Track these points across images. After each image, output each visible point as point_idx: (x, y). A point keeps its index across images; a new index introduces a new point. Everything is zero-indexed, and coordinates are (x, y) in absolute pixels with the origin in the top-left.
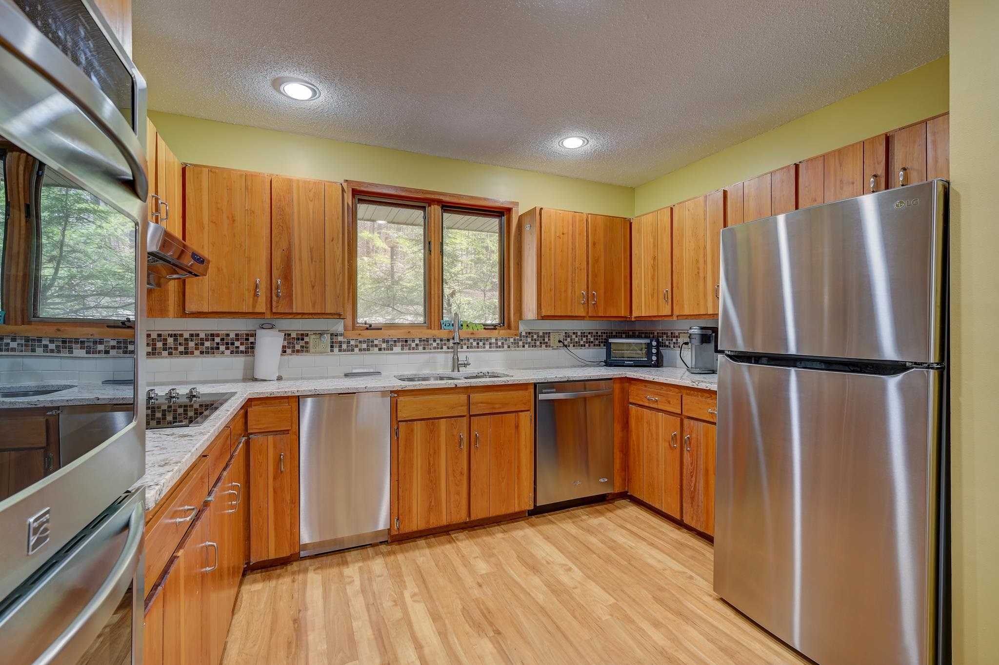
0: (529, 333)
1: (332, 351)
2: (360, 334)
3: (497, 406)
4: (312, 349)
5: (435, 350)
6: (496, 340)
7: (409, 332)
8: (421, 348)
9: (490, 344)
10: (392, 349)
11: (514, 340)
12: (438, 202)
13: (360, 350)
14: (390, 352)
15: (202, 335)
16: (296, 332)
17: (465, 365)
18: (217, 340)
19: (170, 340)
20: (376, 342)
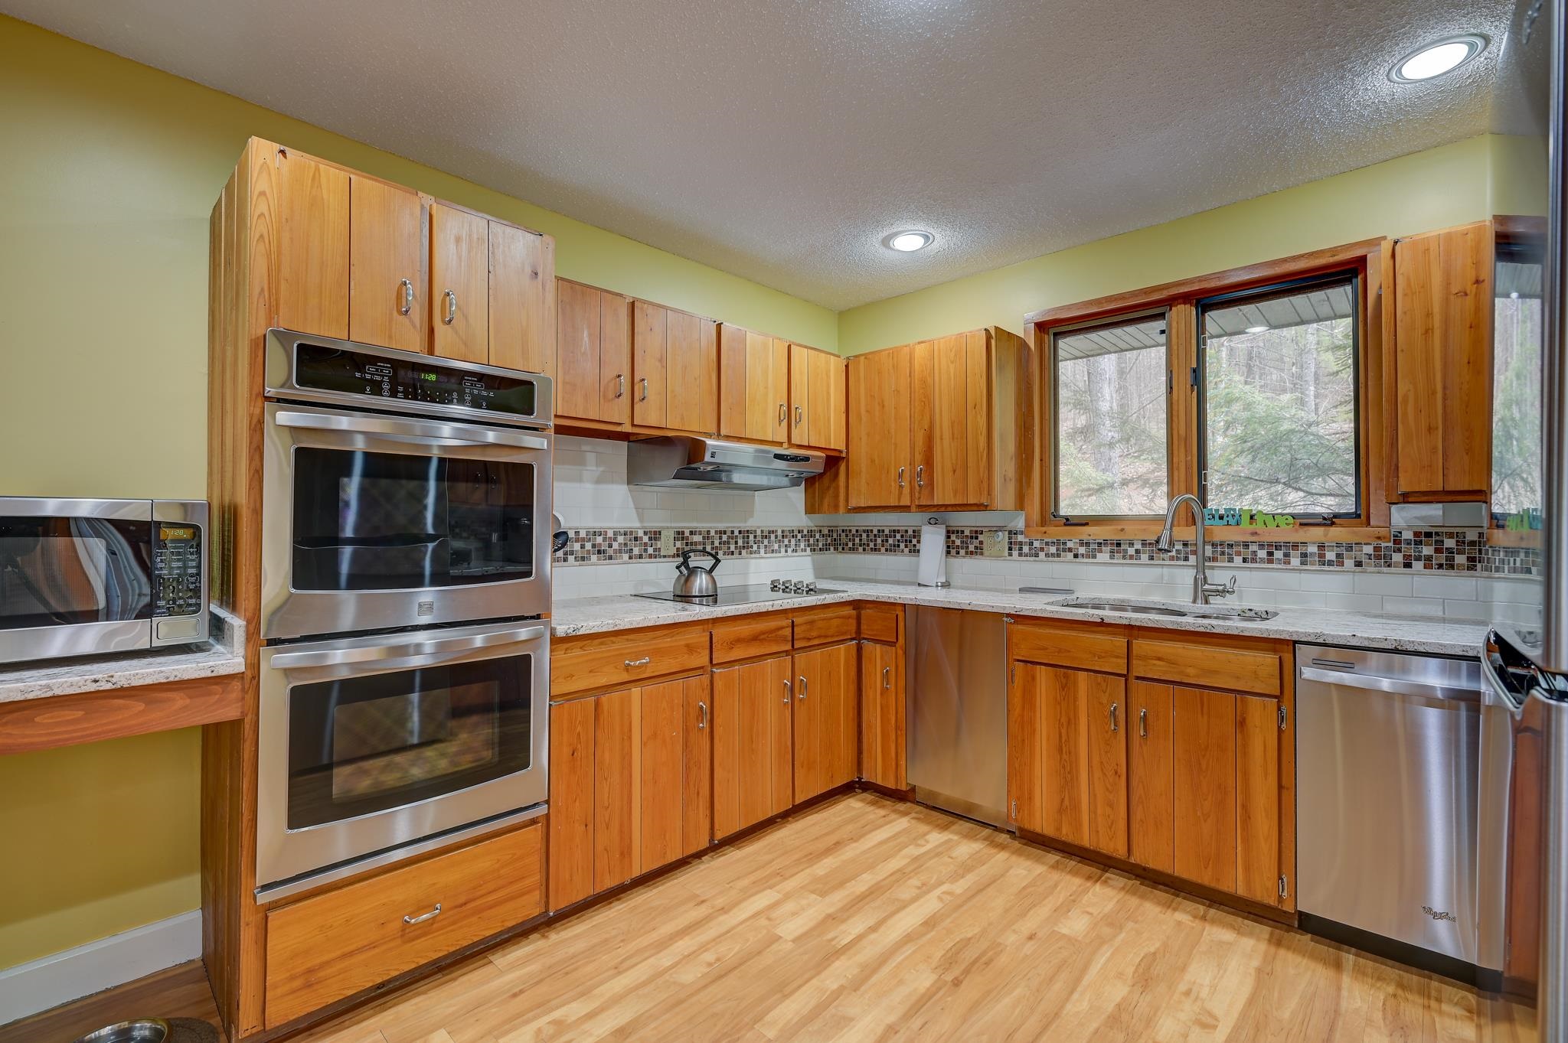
0: (1428, 535)
1: (1010, 555)
2: (1045, 533)
3: (1191, 671)
4: (985, 551)
5: (1172, 563)
6: (1322, 547)
7: (1122, 530)
8: (1144, 557)
9: (1304, 555)
10: (1094, 557)
11: (1377, 549)
12: (1185, 298)
13: (1047, 555)
14: (1091, 560)
15: (887, 532)
16: (969, 529)
17: (1223, 592)
18: (898, 536)
19: (864, 536)
20: (1070, 545)
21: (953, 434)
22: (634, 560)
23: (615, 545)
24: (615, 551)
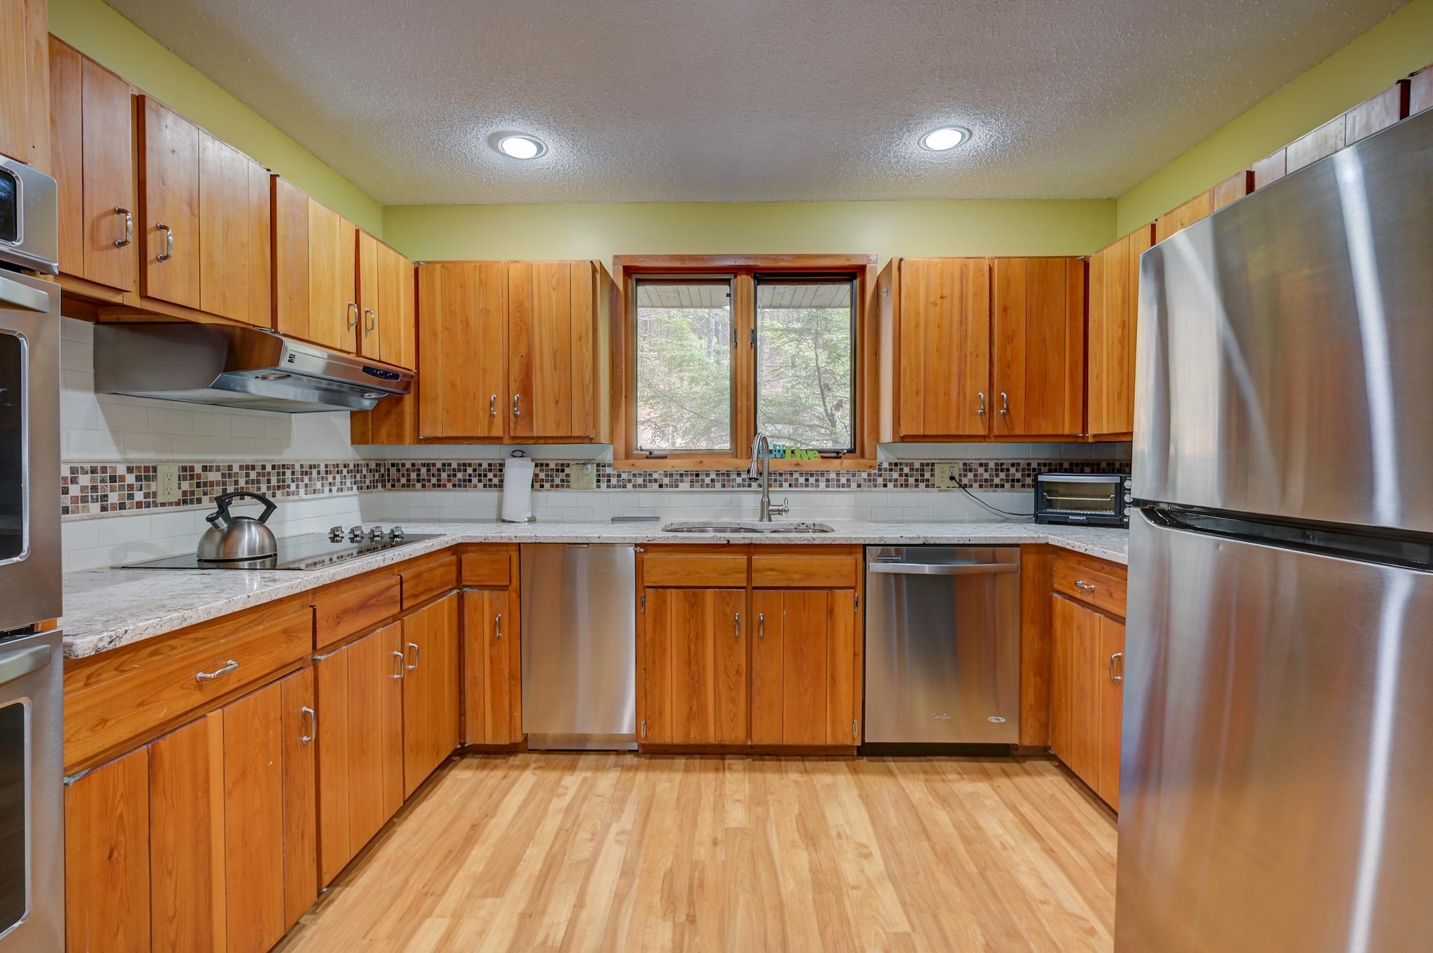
0: (896, 464)
1: (598, 487)
2: (633, 465)
3: (796, 576)
4: (573, 484)
5: (739, 489)
6: (838, 474)
7: (701, 462)
8: (718, 485)
9: (828, 480)
10: (677, 486)
11: (869, 475)
12: (748, 270)
13: (634, 486)
14: (674, 489)
15: (454, 465)
16: (555, 462)
17: (780, 512)
18: (470, 471)
19: (424, 470)
20: (655, 476)
21: (555, 366)
22: (110, 513)
23: (74, 490)
24: (75, 500)
